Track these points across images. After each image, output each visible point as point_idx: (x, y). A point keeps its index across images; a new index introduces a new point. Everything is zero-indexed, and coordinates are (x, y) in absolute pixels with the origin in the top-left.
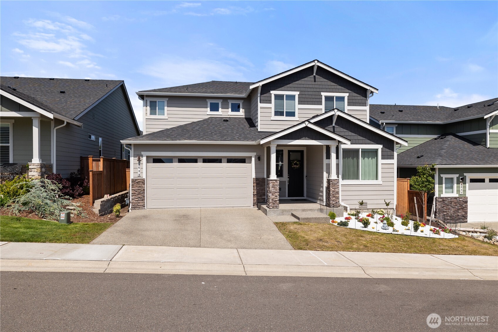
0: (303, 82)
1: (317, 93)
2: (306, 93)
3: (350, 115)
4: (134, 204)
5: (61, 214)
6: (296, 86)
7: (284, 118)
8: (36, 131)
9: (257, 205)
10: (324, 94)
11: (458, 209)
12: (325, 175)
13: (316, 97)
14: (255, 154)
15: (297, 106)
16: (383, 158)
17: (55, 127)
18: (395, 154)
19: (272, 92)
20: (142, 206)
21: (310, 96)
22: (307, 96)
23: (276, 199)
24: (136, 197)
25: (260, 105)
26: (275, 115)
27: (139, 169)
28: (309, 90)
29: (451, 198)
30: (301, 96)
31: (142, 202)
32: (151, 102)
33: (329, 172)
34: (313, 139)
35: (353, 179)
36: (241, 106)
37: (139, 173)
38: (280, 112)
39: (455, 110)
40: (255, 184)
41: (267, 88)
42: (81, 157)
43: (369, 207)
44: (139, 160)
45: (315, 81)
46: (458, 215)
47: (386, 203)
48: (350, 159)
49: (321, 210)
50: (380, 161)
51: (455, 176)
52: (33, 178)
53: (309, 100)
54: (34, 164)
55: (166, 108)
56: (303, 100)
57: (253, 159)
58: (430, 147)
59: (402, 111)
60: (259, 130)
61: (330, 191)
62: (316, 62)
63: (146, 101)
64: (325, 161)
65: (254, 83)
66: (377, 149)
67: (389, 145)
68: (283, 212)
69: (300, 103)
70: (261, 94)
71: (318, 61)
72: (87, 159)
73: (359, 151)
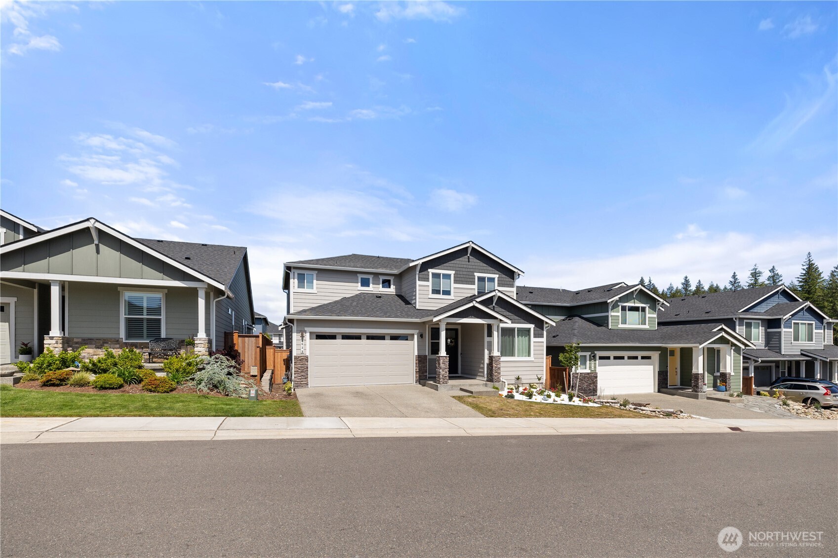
0: (458, 262)
1: (470, 273)
2: (461, 273)
3: (509, 296)
4: (296, 383)
5: (251, 391)
6: (452, 265)
7: (441, 296)
8: (201, 303)
9: (419, 382)
10: (477, 275)
11: (590, 384)
12: (486, 352)
13: (470, 277)
14: (417, 331)
15: (453, 285)
16: (535, 337)
17: (214, 299)
18: (545, 333)
19: (429, 270)
20: (305, 385)
21: (465, 276)
22: (462, 276)
23: (446, 375)
24: (299, 375)
25: (418, 283)
26: (432, 293)
27: (302, 346)
28: (464, 270)
29: (585, 374)
30: (456, 275)
31: (305, 380)
32: (298, 274)
33: (490, 350)
34: (478, 318)
35: (509, 356)
36: (392, 282)
37: (302, 350)
38: (436, 290)
39: (577, 294)
40: (417, 362)
41: (426, 266)
42: (225, 332)
43: (524, 381)
44: (302, 337)
45: (469, 262)
46: (590, 389)
47: (538, 378)
48: (507, 337)
49: (486, 385)
50: (533, 339)
51: (588, 354)
52: (200, 353)
53: (463, 279)
54: (200, 339)
55: (315, 281)
56: (458, 279)
57: (416, 336)
58: (561, 328)
59: (532, 293)
60: (418, 307)
61: (492, 367)
62: (471, 243)
63: (294, 272)
64: (487, 339)
65: (413, 261)
66: (530, 329)
67: (539, 324)
68: (452, 388)
69: (456, 282)
70: (420, 272)
71: (473, 242)
72: (231, 334)
73: (515, 330)
